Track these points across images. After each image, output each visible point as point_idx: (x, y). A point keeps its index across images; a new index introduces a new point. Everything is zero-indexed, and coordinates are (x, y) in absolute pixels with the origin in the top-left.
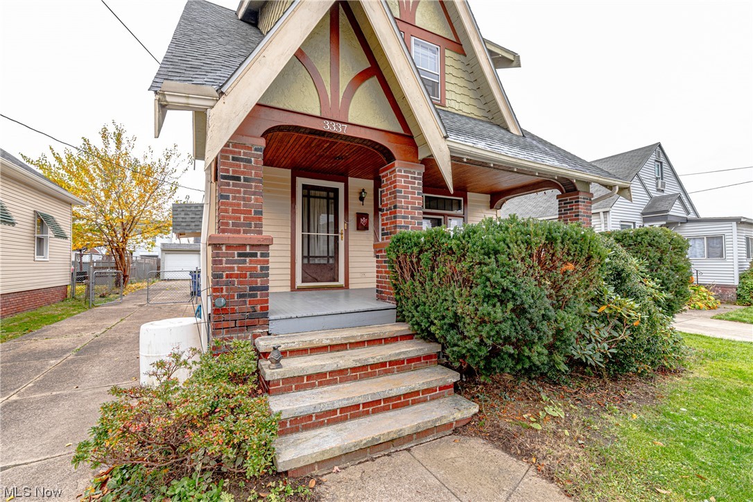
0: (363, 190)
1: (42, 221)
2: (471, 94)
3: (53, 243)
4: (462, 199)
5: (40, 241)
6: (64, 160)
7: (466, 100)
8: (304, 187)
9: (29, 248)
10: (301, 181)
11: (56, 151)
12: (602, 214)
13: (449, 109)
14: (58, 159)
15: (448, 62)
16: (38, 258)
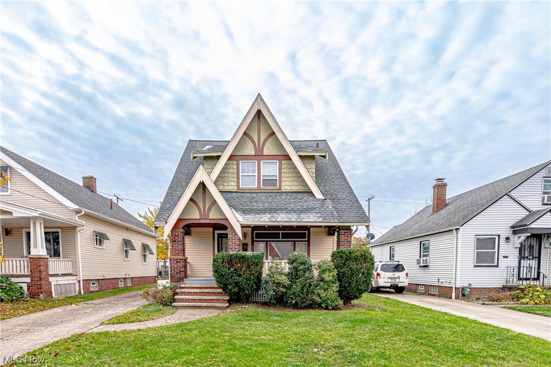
0: (245, 233)
1: (145, 247)
2: (296, 179)
3: (149, 256)
4: (307, 232)
5: (145, 255)
6: (154, 214)
7: (296, 183)
8: (218, 234)
9: (141, 259)
10: (217, 232)
11: (151, 210)
12: (454, 231)
13: (284, 191)
14: (151, 213)
15: (283, 167)
16: (144, 263)
